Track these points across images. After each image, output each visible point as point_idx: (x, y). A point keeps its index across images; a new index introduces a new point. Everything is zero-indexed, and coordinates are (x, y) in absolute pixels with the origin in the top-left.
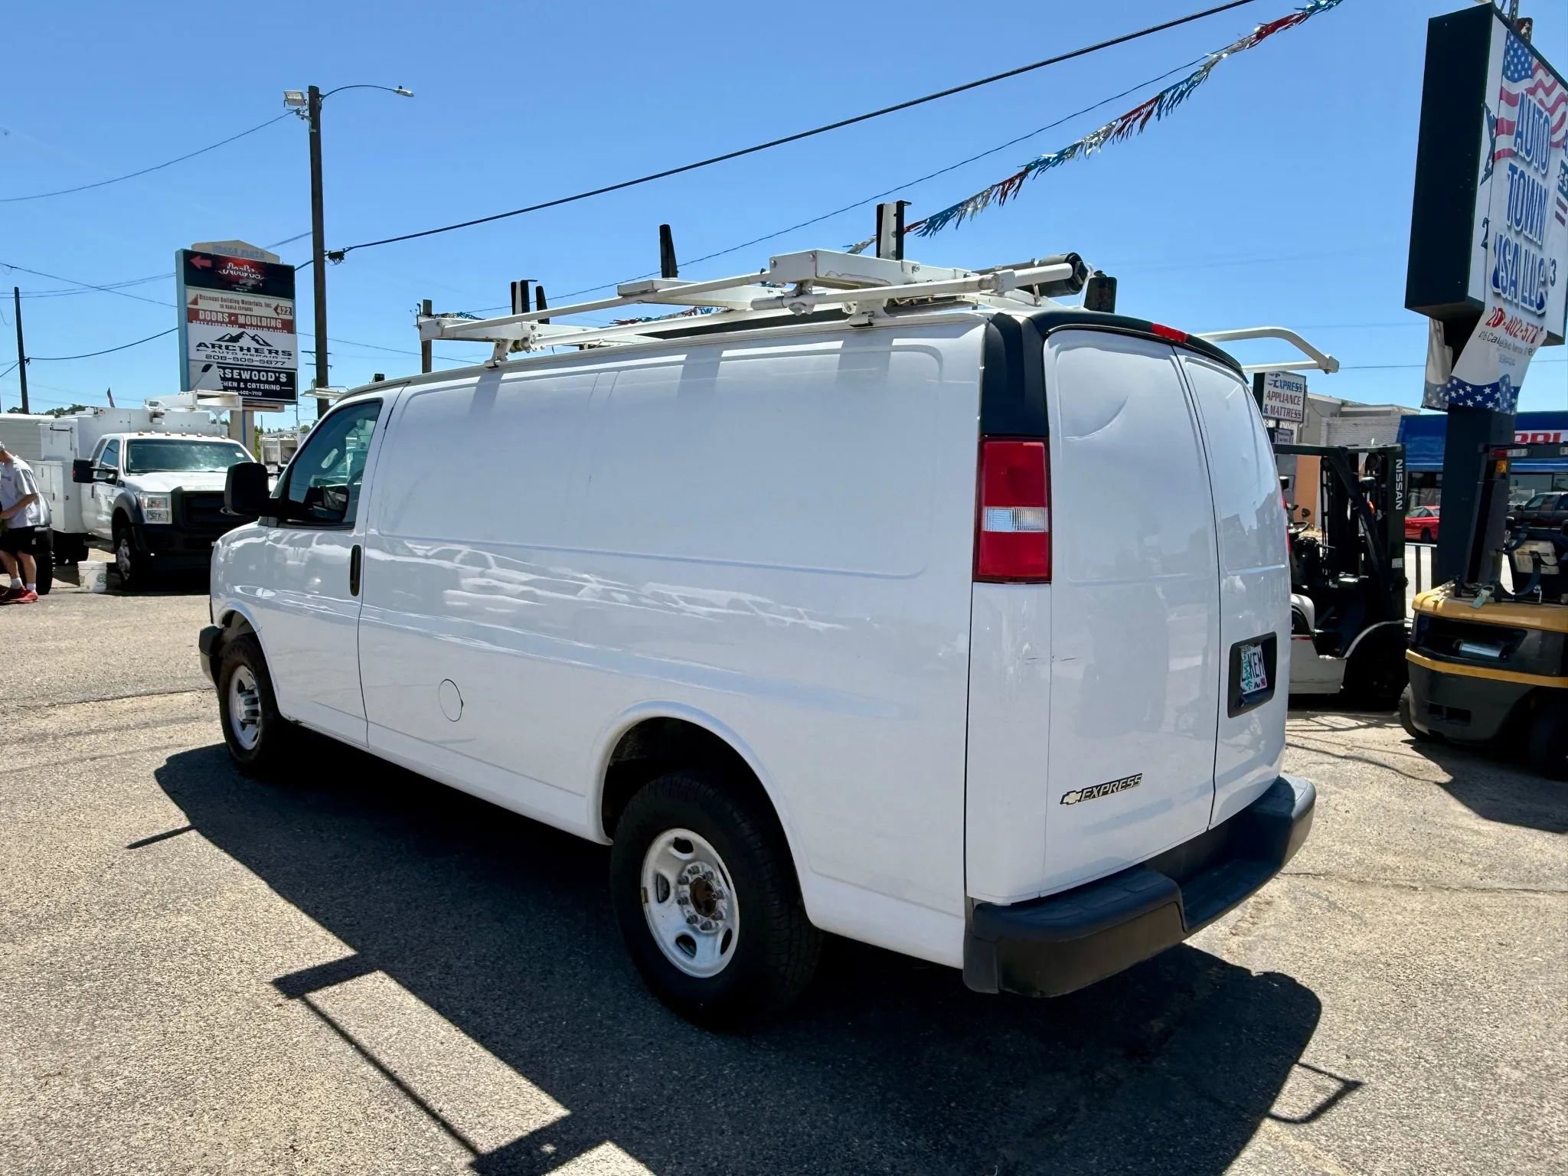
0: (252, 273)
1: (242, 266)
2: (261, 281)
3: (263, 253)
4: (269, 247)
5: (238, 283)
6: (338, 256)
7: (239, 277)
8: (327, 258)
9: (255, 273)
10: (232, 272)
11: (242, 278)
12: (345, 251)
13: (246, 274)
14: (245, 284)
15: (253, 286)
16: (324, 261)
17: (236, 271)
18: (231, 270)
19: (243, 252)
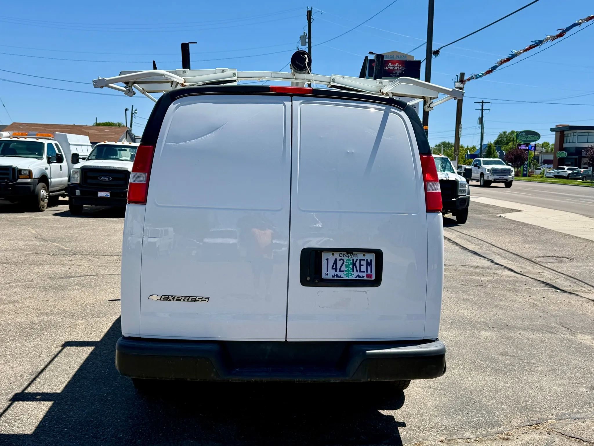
0: (400, 67)
1: (395, 64)
2: (403, 71)
3: (406, 56)
4: (408, 53)
5: (393, 73)
6: (437, 53)
7: (394, 70)
8: (432, 54)
9: (401, 67)
10: (390, 68)
11: (395, 70)
12: (439, 49)
13: (397, 68)
14: (396, 73)
15: (400, 73)
16: (431, 56)
17: (392, 66)
18: (390, 66)
19: (397, 56)
